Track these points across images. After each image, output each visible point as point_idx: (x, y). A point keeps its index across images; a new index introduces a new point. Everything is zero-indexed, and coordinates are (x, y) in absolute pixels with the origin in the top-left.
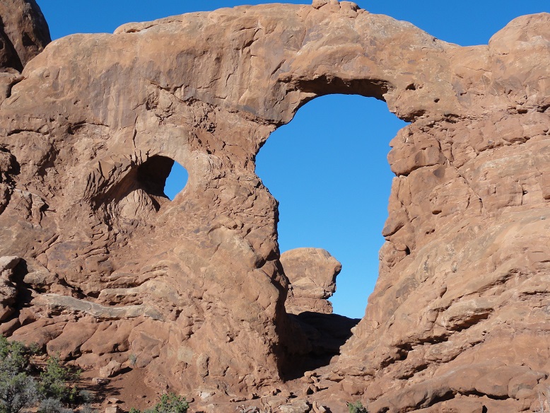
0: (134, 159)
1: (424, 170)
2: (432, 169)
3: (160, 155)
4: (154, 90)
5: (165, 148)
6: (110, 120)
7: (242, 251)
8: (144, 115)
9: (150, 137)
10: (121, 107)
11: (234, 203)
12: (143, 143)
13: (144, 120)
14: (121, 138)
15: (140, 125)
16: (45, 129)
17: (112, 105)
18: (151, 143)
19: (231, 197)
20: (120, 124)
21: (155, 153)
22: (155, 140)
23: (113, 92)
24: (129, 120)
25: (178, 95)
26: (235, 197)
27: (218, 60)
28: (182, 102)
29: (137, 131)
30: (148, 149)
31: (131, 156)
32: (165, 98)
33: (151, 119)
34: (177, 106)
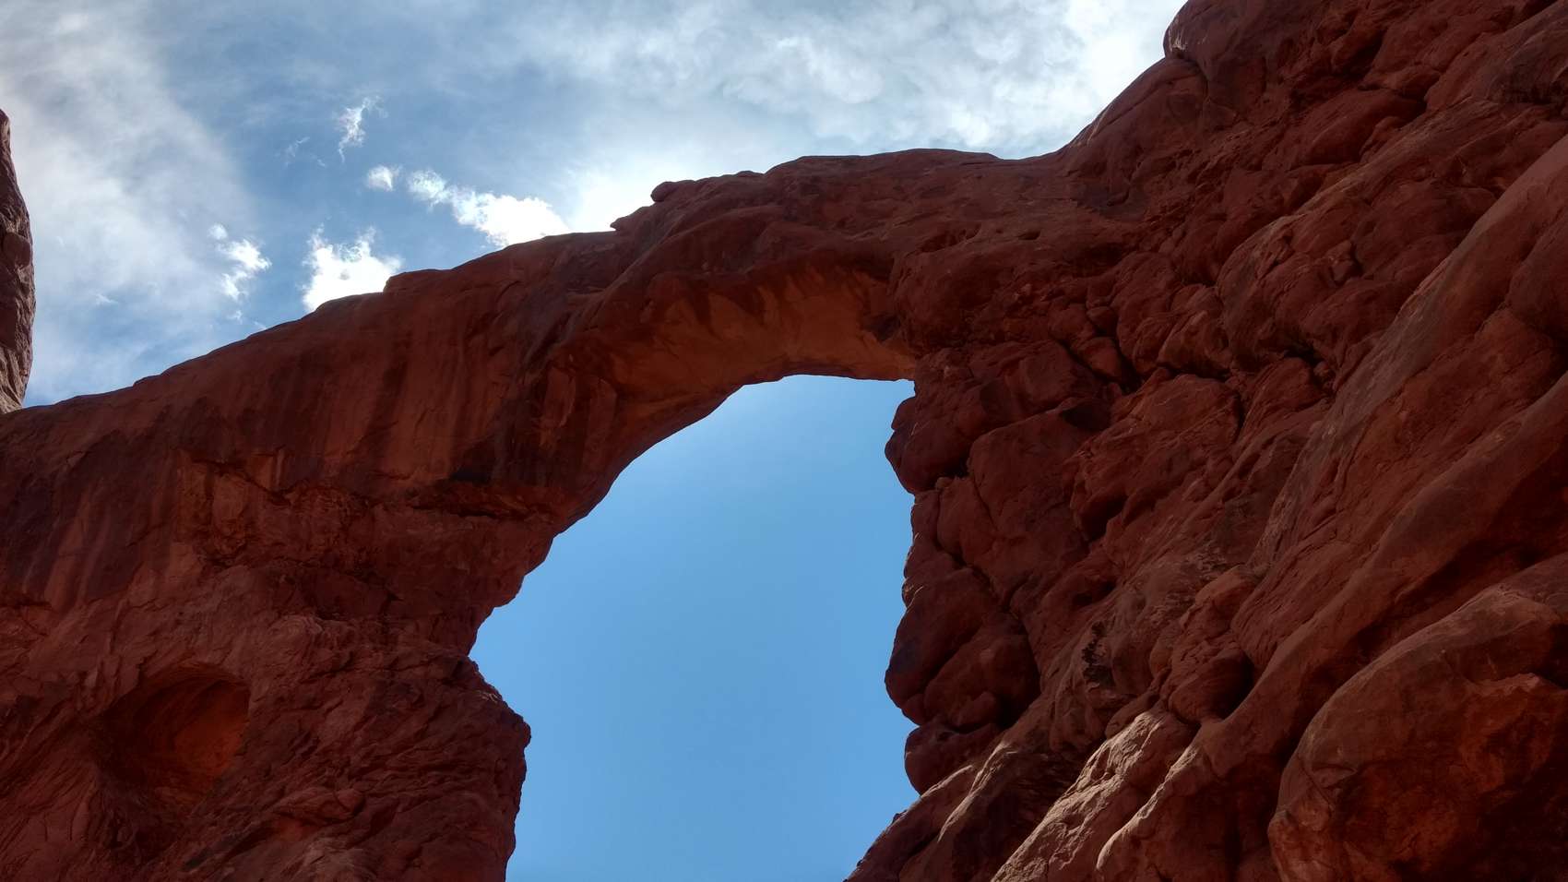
0: (91, 680)
3: (187, 663)
4: (201, 476)
5: (201, 640)
6: (55, 590)
8: (164, 554)
9: (164, 617)
11: (359, 740)
12: (141, 636)
13: (159, 572)
14: (73, 632)
15: (142, 590)
18: (165, 634)
19: (352, 721)
20: (82, 592)
21: (167, 660)
22: (178, 623)
23: (86, 508)
24: (115, 575)
25: (264, 478)
26: (366, 719)
27: (396, 378)
28: (277, 498)
29: (129, 608)
30: (147, 651)
31: (83, 675)
32: (229, 496)
33: (183, 562)
34: (263, 513)
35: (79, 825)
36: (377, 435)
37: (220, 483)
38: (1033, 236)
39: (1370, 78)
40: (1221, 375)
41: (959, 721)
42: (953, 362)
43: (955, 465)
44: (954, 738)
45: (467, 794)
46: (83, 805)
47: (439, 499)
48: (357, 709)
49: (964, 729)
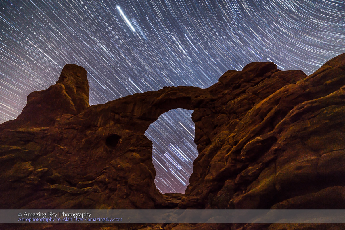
0: (104, 135)
3: (113, 134)
4: (114, 114)
5: (115, 131)
6: (99, 125)
7: (135, 157)
8: (110, 122)
9: (110, 129)
10: (103, 121)
11: (135, 143)
12: (108, 131)
13: (109, 124)
14: (101, 129)
15: (108, 126)
16: (77, 128)
17: (100, 120)
19: (134, 141)
20: (101, 125)
21: (111, 133)
22: (112, 129)
23: (101, 117)
24: (105, 124)
25: (121, 115)
26: (136, 141)
27: (135, 105)
28: (122, 117)
29: (106, 127)
30: (109, 132)
31: (103, 134)
32: (117, 116)
33: (112, 123)
34: (121, 118)
35: (103, 150)
36: (133, 111)
37: (116, 115)
38: (206, 97)
39: (240, 88)
40: (227, 114)
41: (202, 144)
42: (198, 109)
43: (200, 120)
44: (202, 146)
45: (148, 149)
46: (103, 148)
47: (140, 118)
48: (135, 140)
49: (203, 145)
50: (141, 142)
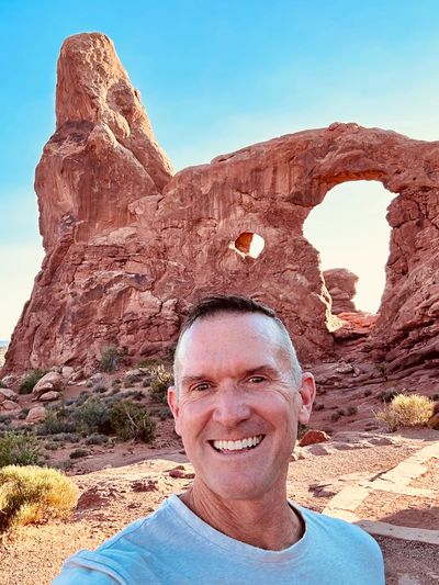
0: (232, 235)
1: (410, 223)
2: (415, 222)
3: (248, 231)
4: (239, 194)
8: (235, 209)
9: (239, 222)
10: (221, 208)
11: (293, 255)
12: (236, 226)
13: (235, 213)
14: (223, 225)
15: (233, 216)
16: (180, 225)
17: (215, 206)
18: (241, 226)
20: (221, 217)
21: (244, 231)
22: (243, 224)
23: (215, 200)
24: (226, 214)
25: (252, 195)
26: (293, 251)
27: (275, 171)
28: (256, 199)
29: (231, 220)
30: (239, 229)
32: (246, 199)
33: (240, 211)
34: (254, 202)
36: (273, 184)
37: (243, 196)
47: (289, 200)
48: (291, 249)
50: (302, 254)
